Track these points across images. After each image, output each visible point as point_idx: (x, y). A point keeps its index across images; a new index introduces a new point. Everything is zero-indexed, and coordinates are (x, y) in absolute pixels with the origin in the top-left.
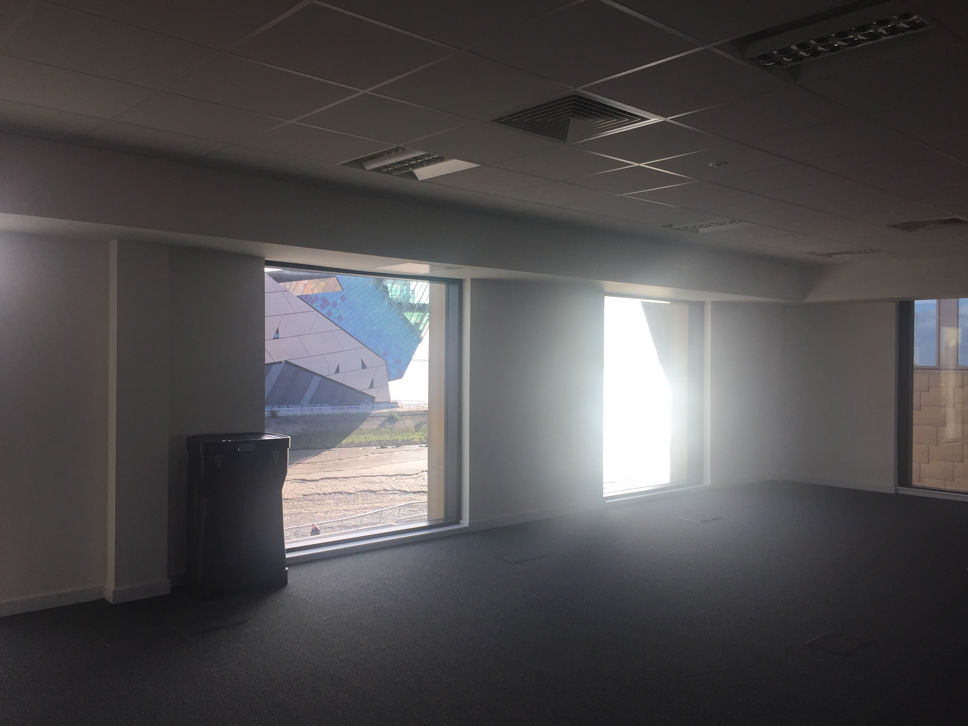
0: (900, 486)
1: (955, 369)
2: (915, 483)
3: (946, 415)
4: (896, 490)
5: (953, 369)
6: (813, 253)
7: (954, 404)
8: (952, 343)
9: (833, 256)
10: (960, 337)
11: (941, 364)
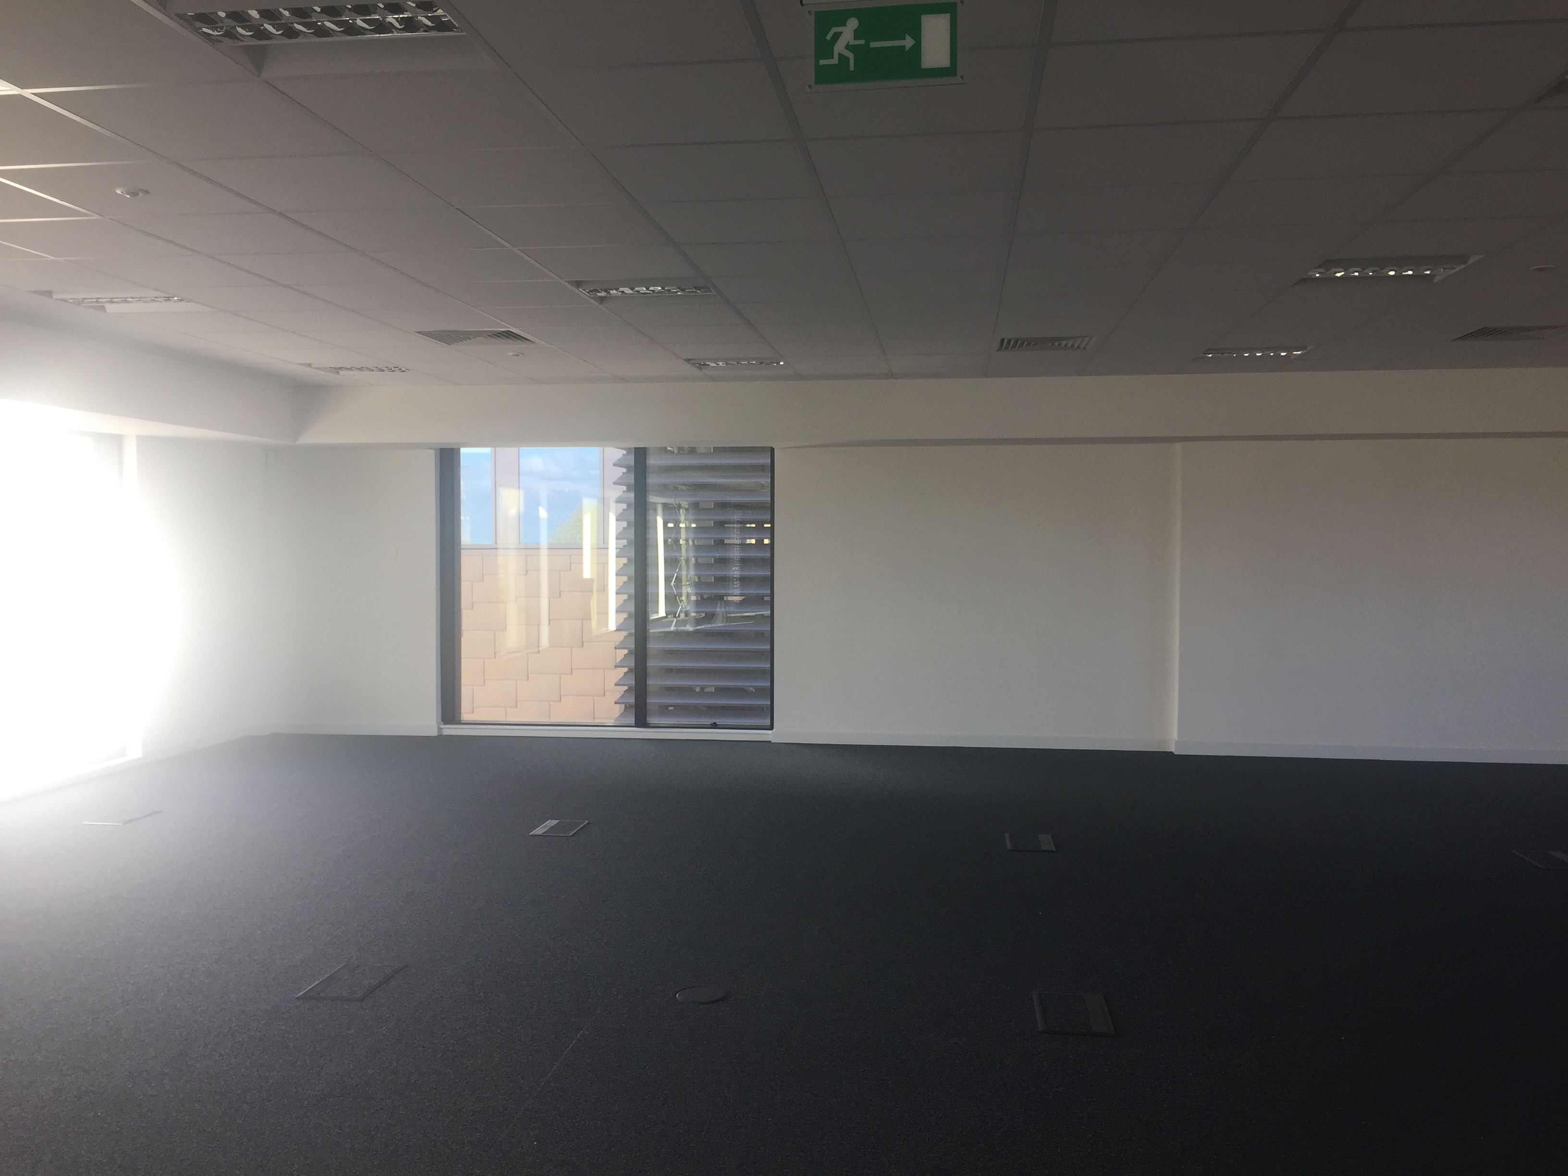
0: (445, 724)
1: (518, 549)
2: (466, 716)
3: (506, 614)
4: (440, 729)
5: (514, 549)
6: (310, 365)
7: (516, 598)
8: (513, 512)
9: (341, 372)
10: (522, 503)
11: (498, 542)
